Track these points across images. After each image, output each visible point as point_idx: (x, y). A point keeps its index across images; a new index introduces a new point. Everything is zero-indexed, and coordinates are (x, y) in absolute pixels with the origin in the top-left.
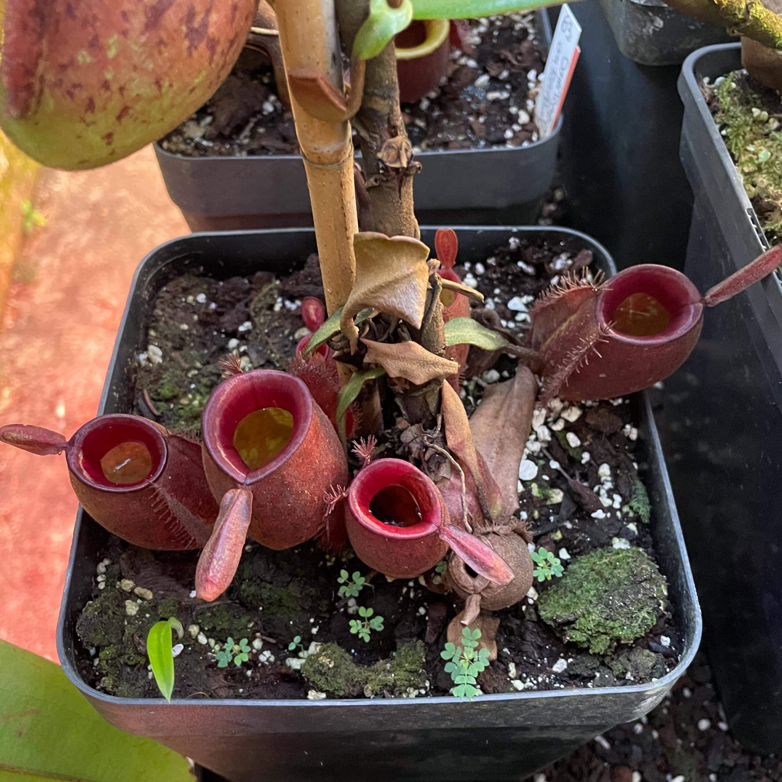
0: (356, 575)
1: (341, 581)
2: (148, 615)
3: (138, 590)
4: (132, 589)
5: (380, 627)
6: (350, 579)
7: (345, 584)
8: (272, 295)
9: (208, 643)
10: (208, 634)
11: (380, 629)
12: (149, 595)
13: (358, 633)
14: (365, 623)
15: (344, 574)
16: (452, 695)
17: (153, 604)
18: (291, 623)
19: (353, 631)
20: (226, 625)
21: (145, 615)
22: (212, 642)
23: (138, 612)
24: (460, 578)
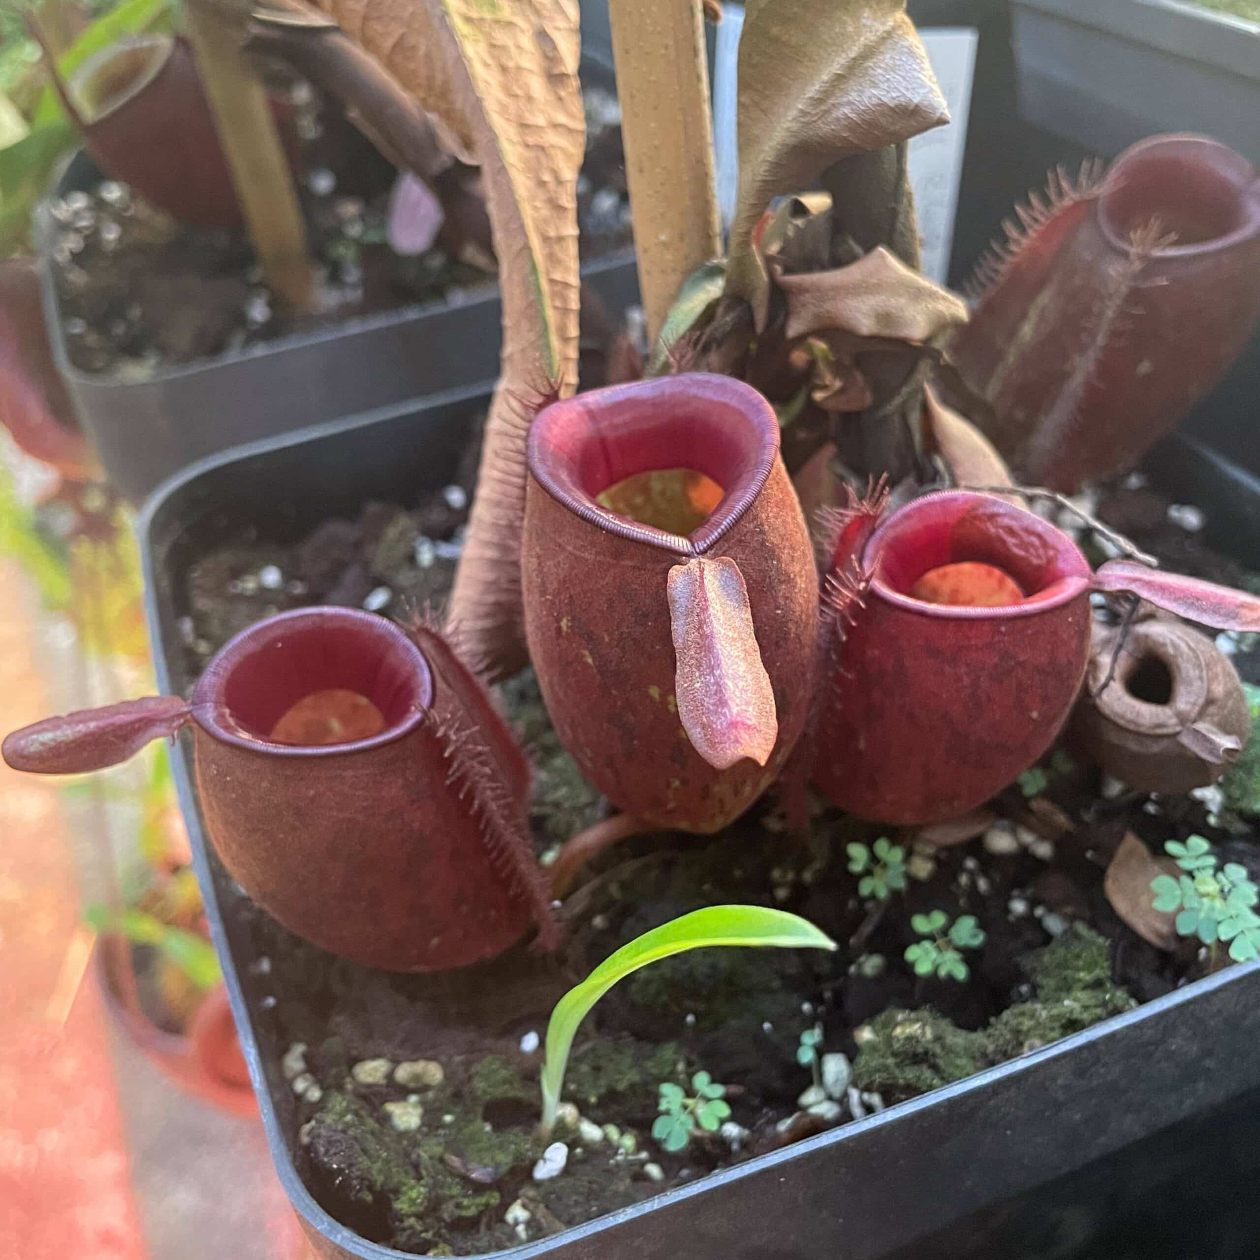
0: (882, 847)
1: (857, 867)
2: (448, 1118)
3: (403, 1073)
4: (390, 1076)
5: (975, 936)
6: (874, 859)
7: (868, 872)
9: (606, 1138)
10: (599, 1113)
11: (978, 940)
12: (434, 1072)
13: (936, 968)
14: (940, 942)
15: (858, 853)
16: (1235, 962)
17: (449, 1091)
18: (767, 1026)
19: (923, 968)
20: (634, 1076)
21: (440, 1119)
22: (613, 1132)
23: (423, 1116)
24: (1138, 714)
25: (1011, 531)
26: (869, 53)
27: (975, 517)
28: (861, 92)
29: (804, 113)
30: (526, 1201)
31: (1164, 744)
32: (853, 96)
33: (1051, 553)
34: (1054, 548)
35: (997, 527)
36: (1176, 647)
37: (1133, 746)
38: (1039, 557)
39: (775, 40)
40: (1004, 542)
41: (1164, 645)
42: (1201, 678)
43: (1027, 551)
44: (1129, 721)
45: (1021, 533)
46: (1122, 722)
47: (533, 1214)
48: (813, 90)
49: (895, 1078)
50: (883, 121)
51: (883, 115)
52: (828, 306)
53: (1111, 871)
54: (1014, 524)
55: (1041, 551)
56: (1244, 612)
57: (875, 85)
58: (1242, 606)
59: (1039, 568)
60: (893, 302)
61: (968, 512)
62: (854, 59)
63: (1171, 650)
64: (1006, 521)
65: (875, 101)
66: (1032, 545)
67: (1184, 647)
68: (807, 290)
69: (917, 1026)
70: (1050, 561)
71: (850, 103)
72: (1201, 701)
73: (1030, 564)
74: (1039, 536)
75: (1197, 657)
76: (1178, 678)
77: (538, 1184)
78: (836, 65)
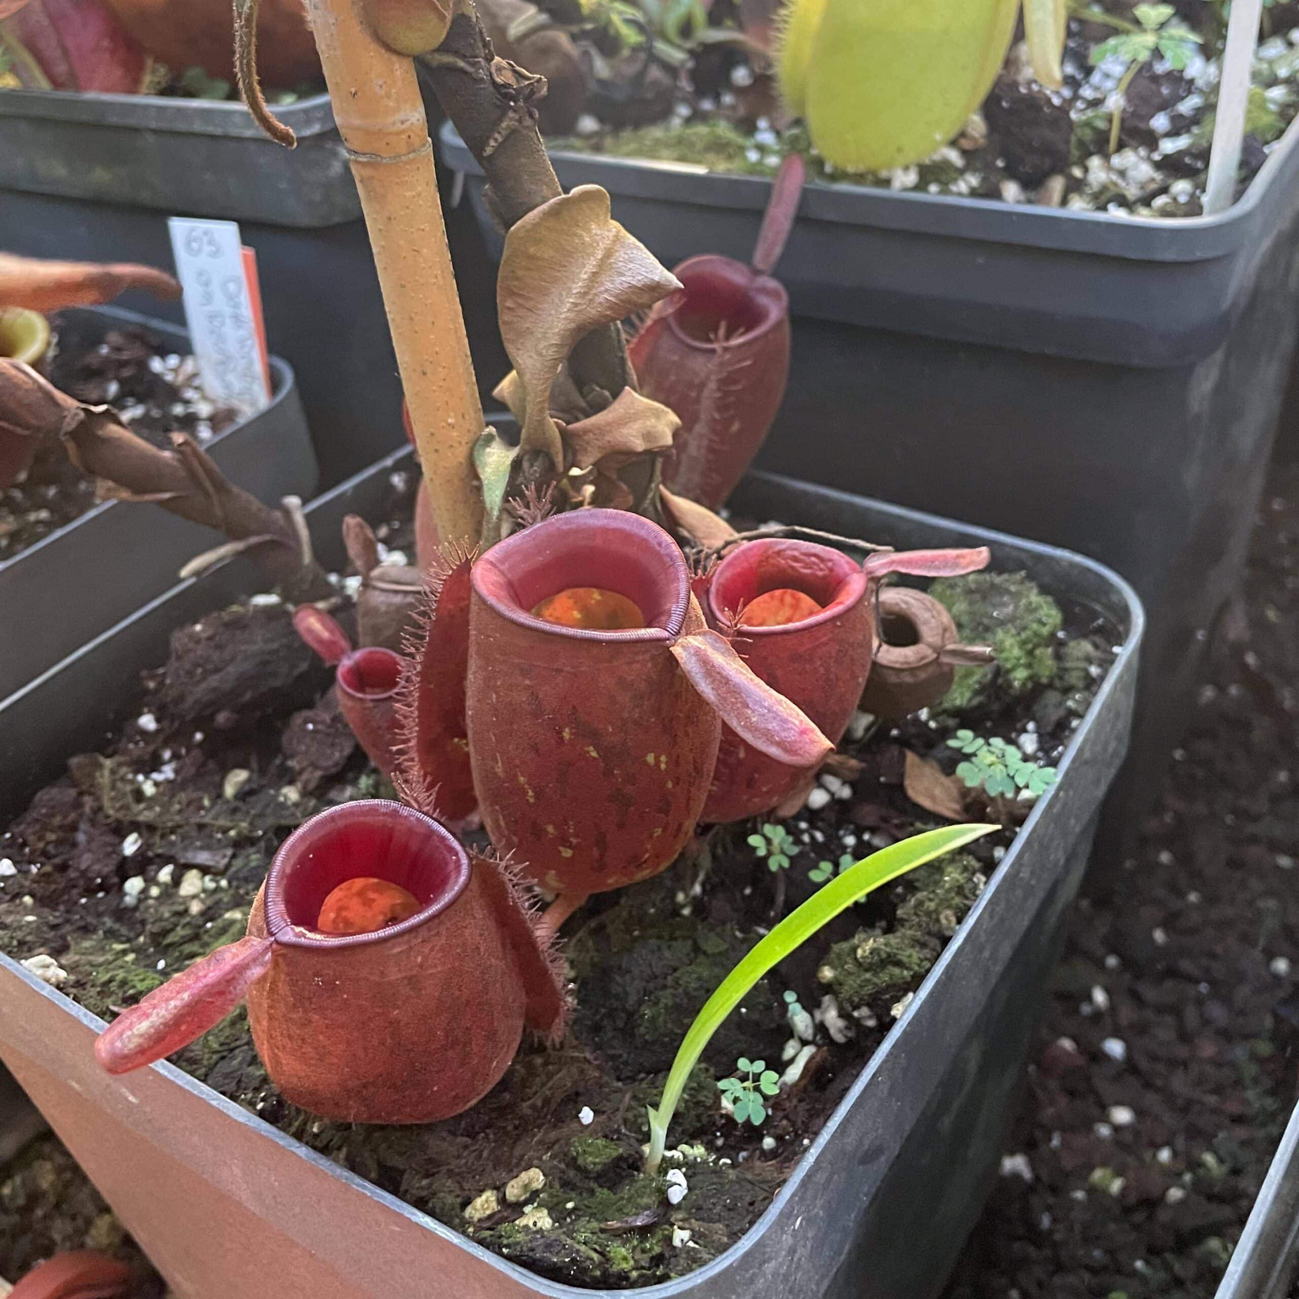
0: (769, 830)
1: (762, 852)
2: (570, 1205)
3: (513, 1191)
4: (502, 1201)
6: (768, 840)
7: (768, 854)
8: (123, 779)
12: (536, 1177)
15: (754, 840)
17: (556, 1182)
21: (564, 1209)
22: (686, 1149)
23: (550, 1215)
24: (906, 656)
25: (795, 559)
26: (608, 254)
27: (768, 558)
28: (612, 282)
29: (576, 305)
30: (681, 1223)
31: (930, 670)
32: (609, 285)
33: (830, 564)
34: (830, 560)
35: (784, 559)
36: (906, 603)
37: (908, 679)
38: (821, 570)
39: (532, 258)
40: (792, 567)
41: (897, 604)
42: (933, 617)
43: (811, 568)
44: (902, 663)
45: (802, 557)
46: (898, 666)
47: (692, 1230)
48: (577, 287)
49: (876, 984)
50: (634, 298)
51: (633, 293)
52: (608, 438)
53: (907, 782)
54: (796, 553)
55: (822, 566)
56: (961, 560)
57: (621, 274)
58: (958, 557)
59: (824, 578)
60: (648, 423)
61: (761, 555)
62: (601, 259)
63: (904, 606)
64: (789, 553)
65: (626, 285)
66: (814, 563)
67: (912, 601)
68: (590, 431)
69: (871, 941)
70: (831, 570)
71: (607, 290)
72: (941, 632)
73: (817, 576)
74: (816, 555)
75: (924, 604)
76: (918, 622)
77: (678, 1207)
78: (591, 265)
